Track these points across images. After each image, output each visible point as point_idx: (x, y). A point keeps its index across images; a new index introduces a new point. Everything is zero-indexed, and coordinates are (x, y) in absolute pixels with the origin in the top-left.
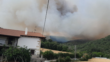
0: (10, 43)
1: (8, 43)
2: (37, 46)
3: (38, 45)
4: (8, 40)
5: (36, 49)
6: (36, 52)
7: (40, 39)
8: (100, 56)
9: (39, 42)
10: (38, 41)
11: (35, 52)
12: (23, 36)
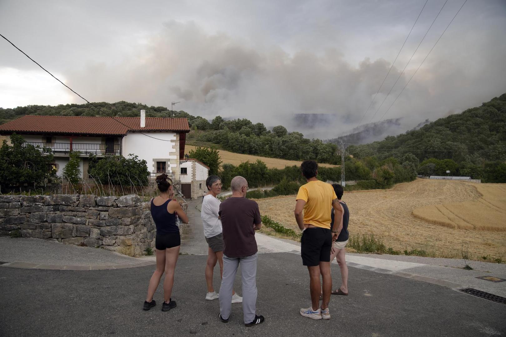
0: (110, 150)
1: (105, 151)
2: (171, 153)
3: (174, 150)
4: (104, 143)
5: (169, 160)
6: (169, 166)
7: (175, 134)
8: (448, 172)
9: (174, 144)
10: (172, 141)
11: (167, 166)
12: (134, 132)
